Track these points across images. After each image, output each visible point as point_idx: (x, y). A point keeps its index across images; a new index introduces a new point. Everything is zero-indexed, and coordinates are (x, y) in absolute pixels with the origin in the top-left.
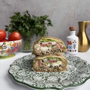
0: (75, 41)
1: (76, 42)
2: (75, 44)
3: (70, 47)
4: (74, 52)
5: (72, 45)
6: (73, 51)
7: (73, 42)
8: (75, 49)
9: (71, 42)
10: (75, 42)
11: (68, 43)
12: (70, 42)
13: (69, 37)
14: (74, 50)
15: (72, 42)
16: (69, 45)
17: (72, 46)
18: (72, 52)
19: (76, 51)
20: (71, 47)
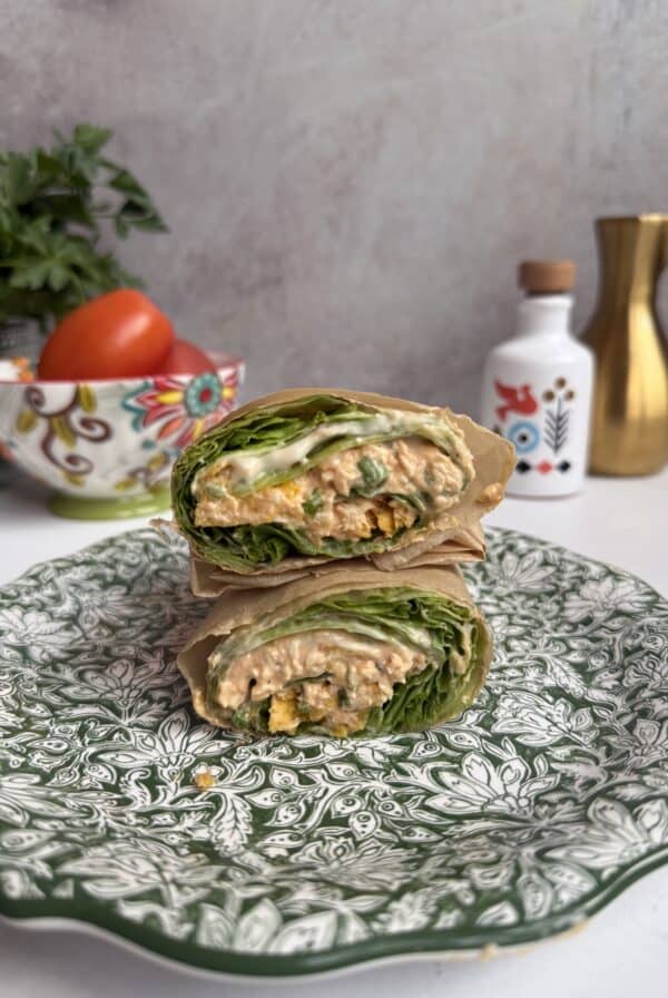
0: (561, 383)
1: (570, 395)
2: (567, 406)
3: (524, 438)
4: (556, 474)
5: (540, 420)
6: (545, 468)
7: (549, 396)
8: (557, 448)
9: (526, 389)
10: (560, 393)
11: (501, 402)
12: (521, 397)
13: (515, 350)
14: (556, 460)
15: (537, 393)
16: (514, 418)
17: (534, 430)
18: (533, 475)
19: (565, 467)
20: (524, 431)
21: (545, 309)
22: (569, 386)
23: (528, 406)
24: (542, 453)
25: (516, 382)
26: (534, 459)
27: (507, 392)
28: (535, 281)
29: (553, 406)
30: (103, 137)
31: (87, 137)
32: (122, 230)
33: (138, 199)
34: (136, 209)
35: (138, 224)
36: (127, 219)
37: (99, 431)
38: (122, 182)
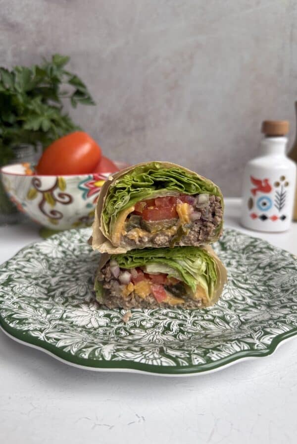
0: (283, 178)
1: (287, 184)
2: (285, 189)
3: (265, 204)
4: (279, 221)
5: (273, 195)
6: (274, 218)
7: (277, 184)
8: (280, 209)
9: (266, 181)
10: (282, 183)
11: (254, 187)
12: (263, 184)
13: (259, 162)
14: (280, 215)
15: (272, 183)
16: (260, 194)
17: (269, 200)
18: (269, 221)
19: (284, 218)
20: (265, 201)
21: (274, 143)
22: (286, 180)
23: (267, 189)
24: (273, 211)
25: (261, 177)
26: (269, 214)
27: (257, 182)
28: (270, 130)
29: (279, 189)
30: (65, 61)
31: (58, 60)
32: (74, 104)
33: (81, 89)
34: (80, 94)
35: (81, 100)
36: (76, 98)
37: (67, 199)
38: (74, 81)
